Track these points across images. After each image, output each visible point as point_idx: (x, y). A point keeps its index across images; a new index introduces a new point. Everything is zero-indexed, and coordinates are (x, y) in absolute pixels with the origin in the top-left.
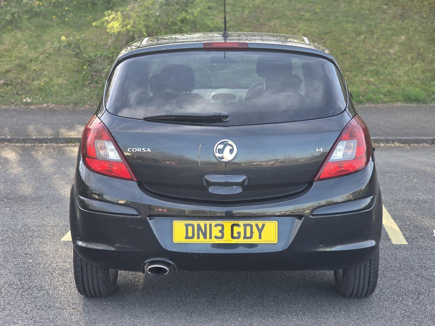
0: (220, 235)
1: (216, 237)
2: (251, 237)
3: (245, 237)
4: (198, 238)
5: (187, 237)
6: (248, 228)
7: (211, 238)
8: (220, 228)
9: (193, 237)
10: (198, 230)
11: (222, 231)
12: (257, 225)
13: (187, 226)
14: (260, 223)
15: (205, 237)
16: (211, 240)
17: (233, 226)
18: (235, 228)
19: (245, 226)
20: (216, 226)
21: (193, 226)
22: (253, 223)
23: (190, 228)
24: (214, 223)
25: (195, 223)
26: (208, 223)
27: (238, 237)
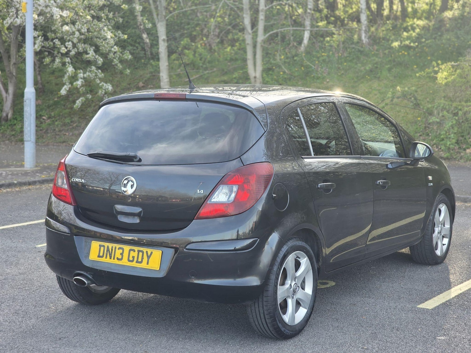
0: (120, 257)
1: (118, 259)
2: (141, 262)
3: (137, 262)
4: (106, 258)
5: (99, 256)
6: (141, 254)
7: (114, 259)
8: (121, 251)
9: (102, 257)
10: (107, 251)
11: (122, 254)
12: (147, 252)
13: (100, 246)
14: (149, 251)
15: (110, 258)
16: (114, 260)
17: (130, 250)
18: (132, 252)
19: (139, 251)
20: (119, 249)
21: (104, 246)
22: (144, 250)
23: (102, 248)
24: (118, 246)
25: (106, 244)
26: (114, 245)
27: (132, 261)
